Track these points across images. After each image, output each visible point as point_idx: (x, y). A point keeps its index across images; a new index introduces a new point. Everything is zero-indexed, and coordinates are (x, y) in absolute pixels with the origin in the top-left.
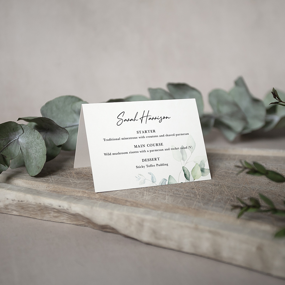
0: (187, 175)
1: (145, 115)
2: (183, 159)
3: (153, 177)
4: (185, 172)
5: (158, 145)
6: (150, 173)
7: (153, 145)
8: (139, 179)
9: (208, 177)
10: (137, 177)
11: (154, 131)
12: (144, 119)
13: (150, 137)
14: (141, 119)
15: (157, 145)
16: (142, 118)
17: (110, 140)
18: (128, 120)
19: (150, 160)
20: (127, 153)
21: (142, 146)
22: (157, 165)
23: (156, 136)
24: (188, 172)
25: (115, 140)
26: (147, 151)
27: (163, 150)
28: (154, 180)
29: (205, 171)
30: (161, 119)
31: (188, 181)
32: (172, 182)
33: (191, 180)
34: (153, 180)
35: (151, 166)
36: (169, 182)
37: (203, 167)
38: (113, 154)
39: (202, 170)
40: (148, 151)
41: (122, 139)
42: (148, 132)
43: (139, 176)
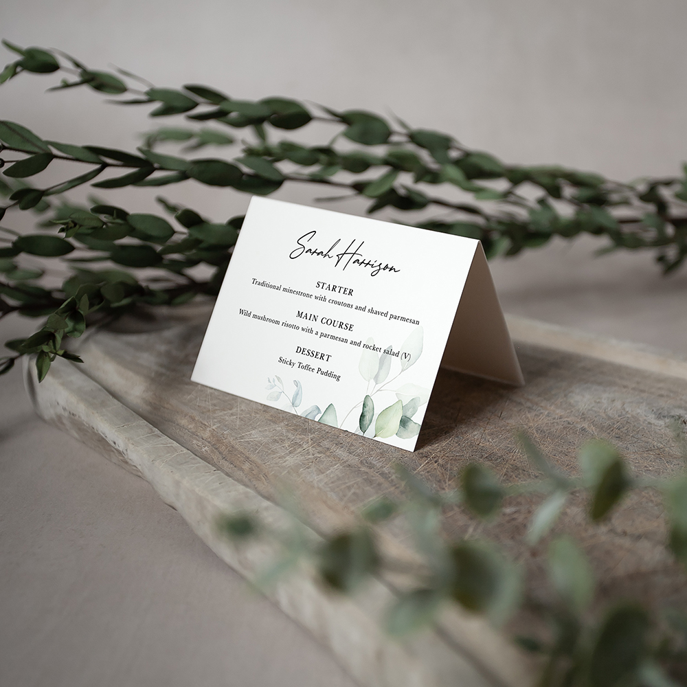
0: (367, 417)
1: (352, 250)
2: (376, 378)
3: (297, 394)
4: (365, 409)
5: (344, 326)
6: (296, 383)
7: (333, 323)
8: (272, 387)
9: (409, 443)
10: (271, 381)
11: (350, 293)
12: (346, 257)
13: (336, 302)
14: (340, 256)
15: (340, 326)
16: (343, 254)
17: (263, 284)
18: (315, 252)
19: (311, 354)
20: (277, 322)
21: (311, 319)
22: (319, 369)
23: (349, 306)
24: (371, 414)
25: (271, 287)
26: (314, 332)
27: (346, 341)
28: (297, 402)
29: (411, 425)
30: (378, 268)
31: (361, 434)
32: (329, 421)
33: (369, 434)
34: (296, 399)
35: (307, 367)
36: (324, 418)
37: (408, 415)
38: (255, 316)
39: (404, 422)
40: (317, 334)
41: (285, 290)
42: (337, 289)
43: (274, 381)
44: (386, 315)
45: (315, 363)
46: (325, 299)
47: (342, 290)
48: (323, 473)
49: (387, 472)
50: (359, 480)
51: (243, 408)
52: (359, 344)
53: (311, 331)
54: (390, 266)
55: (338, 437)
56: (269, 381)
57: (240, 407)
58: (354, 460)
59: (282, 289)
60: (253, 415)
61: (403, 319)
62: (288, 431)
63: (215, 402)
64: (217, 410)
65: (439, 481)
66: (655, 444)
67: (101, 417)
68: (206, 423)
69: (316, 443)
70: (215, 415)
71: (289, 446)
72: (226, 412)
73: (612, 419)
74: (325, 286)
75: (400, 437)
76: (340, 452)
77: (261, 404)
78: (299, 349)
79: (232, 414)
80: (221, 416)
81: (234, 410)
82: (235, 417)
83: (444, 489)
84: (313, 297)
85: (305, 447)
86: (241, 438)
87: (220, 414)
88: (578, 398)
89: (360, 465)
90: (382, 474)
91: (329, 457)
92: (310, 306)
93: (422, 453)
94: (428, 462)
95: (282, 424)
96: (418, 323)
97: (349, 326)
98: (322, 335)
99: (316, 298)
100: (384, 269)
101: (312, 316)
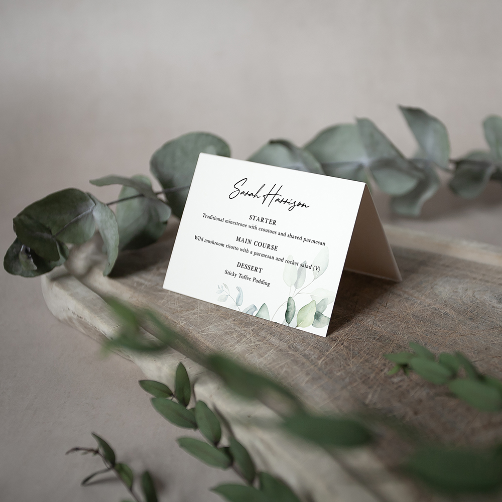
0: (291, 313)
1: (274, 192)
2: (296, 285)
3: (239, 297)
4: (289, 307)
5: (271, 247)
6: (238, 289)
7: (263, 245)
8: (221, 292)
9: (322, 331)
11: (274, 223)
12: (270, 197)
13: (264, 230)
14: (265, 197)
15: (268, 247)
16: (268, 195)
17: (211, 217)
18: (247, 193)
19: (248, 267)
20: (223, 245)
21: (247, 242)
22: (255, 279)
23: (273, 232)
24: (293, 310)
25: (217, 219)
26: (250, 252)
27: (273, 258)
28: (240, 302)
29: (322, 318)
30: (293, 205)
31: (287, 325)
32: (263, 315)
33: (293, 324)
34: (238, 300)
35: (246, 277)
36: (259, 313)
37: (320, 310)
38: (206, 241)
39: (318, 316)
40: (251, 253)
41: (227, 221)
42: (265, 221)
43: (222, 287)
45: (251, 274)
46: (256, 228)
47: (268, 221)
48: (262, 357)
49: (307, 353)
50: (289, 360)
51: (202, 308)
52: (282, 260)
53: (248, 251)
54: (302, 203)
55: (270, 327)
56: (219, 287)
57: (200, 307)
58: (284, 346)
59: (224, 221)
60: (209, 313)
61: (313, 242)
62: (235, 325)
63: (181, 304)
64: (183, 310)
65: (345, 359)
66: (498, 323)
67: (101, 320)
68: (176, 321)
69: (256, 333)
70: (182, 315)
71: (237, 337)
72: (189, 312)
73: (466, 304)
74: (256, 218)
75: (315, 326)
76: (273, 340)
77: (214, 304)
78: (239, 264)
79: (194, 314)
80: (187, 315)
81: (196, 310)
82: (196, 316)
83: (349, 365)
84: (248, 226)
85: (248, 337)
86: (202, 332)
87: (186, 313)
88: (441, 289)
89: (288, 350)
90: (305, 356)
91: (266, 344)
92: (246, 233)
93: (332, 338)
94: (336, 345)
95: (231, 319)
96: (324, 244)
97: (274, 247)
98: (255, 253)
99: (250, 227)
100: (298, 206)
101: (248, 240)
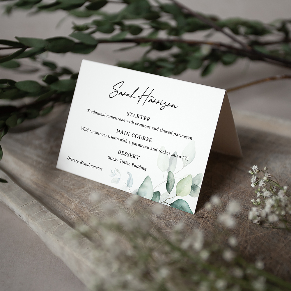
44: (171, 133)
45: (130, 160)
46: (133, 123)
47: (143, 118)
51: (90, 186)
52: (156, 150)
53: (126, 142)
54: (171, 104)
57: (89, 185)
58: (162, 223)
59: (106, 116)
61: (182, 136)
63: (74, 182)
64: (75, 188)
67: (10, 199)
68: (71, 199)
70: (75, 193)
72: (81, 190)
74: (133, 115)
77: (100, 183)
78: (120, 152)
80: (79, 193)
81: (86, 188)
82: (87, 194)
86: (94, 210)
87: (79, 191)
92: (124, 127)
95: (115, 197)
96: (191, 138)
97: (149, 139)
98: (133, 144)
99: (128, 122)
100: (168, 106)
101: (126, 133)
